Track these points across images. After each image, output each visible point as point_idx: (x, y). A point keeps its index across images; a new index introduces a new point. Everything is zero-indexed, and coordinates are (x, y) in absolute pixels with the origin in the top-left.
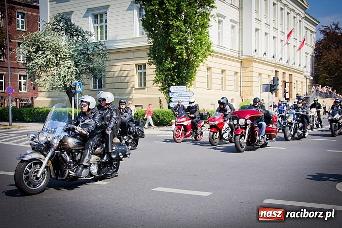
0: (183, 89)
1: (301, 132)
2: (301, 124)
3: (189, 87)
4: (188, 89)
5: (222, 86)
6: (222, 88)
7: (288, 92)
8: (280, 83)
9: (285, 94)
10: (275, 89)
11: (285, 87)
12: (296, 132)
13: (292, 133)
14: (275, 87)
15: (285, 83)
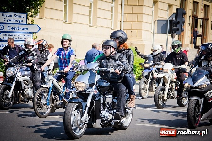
0: (21, 19)
1: (111, 117)
2: (111, 96)
3: (32, 16)
4: (30, 19)
5: (90, 19)
6: (90, 22)
7: (199, 36)
8: (188, 20)
9: (195, 39)
10: (178, 30)
11: (196, 27)
12: (99, 116)
13: (86, 117)
14: (178, 26)
15: (195, 19)
